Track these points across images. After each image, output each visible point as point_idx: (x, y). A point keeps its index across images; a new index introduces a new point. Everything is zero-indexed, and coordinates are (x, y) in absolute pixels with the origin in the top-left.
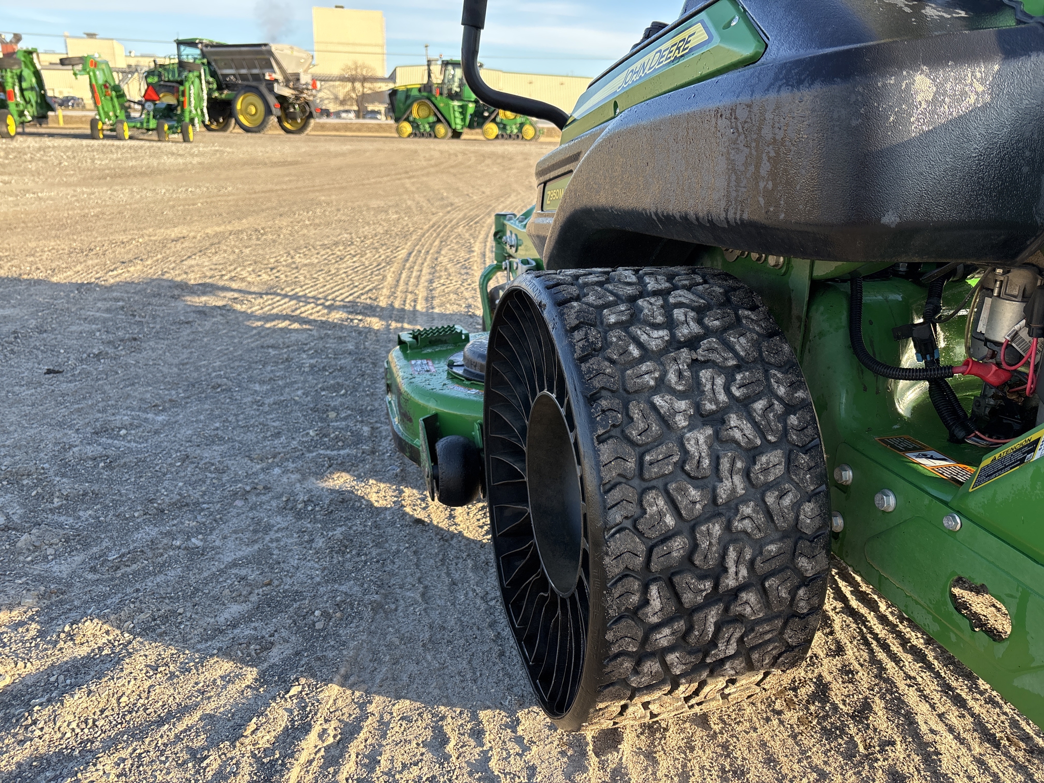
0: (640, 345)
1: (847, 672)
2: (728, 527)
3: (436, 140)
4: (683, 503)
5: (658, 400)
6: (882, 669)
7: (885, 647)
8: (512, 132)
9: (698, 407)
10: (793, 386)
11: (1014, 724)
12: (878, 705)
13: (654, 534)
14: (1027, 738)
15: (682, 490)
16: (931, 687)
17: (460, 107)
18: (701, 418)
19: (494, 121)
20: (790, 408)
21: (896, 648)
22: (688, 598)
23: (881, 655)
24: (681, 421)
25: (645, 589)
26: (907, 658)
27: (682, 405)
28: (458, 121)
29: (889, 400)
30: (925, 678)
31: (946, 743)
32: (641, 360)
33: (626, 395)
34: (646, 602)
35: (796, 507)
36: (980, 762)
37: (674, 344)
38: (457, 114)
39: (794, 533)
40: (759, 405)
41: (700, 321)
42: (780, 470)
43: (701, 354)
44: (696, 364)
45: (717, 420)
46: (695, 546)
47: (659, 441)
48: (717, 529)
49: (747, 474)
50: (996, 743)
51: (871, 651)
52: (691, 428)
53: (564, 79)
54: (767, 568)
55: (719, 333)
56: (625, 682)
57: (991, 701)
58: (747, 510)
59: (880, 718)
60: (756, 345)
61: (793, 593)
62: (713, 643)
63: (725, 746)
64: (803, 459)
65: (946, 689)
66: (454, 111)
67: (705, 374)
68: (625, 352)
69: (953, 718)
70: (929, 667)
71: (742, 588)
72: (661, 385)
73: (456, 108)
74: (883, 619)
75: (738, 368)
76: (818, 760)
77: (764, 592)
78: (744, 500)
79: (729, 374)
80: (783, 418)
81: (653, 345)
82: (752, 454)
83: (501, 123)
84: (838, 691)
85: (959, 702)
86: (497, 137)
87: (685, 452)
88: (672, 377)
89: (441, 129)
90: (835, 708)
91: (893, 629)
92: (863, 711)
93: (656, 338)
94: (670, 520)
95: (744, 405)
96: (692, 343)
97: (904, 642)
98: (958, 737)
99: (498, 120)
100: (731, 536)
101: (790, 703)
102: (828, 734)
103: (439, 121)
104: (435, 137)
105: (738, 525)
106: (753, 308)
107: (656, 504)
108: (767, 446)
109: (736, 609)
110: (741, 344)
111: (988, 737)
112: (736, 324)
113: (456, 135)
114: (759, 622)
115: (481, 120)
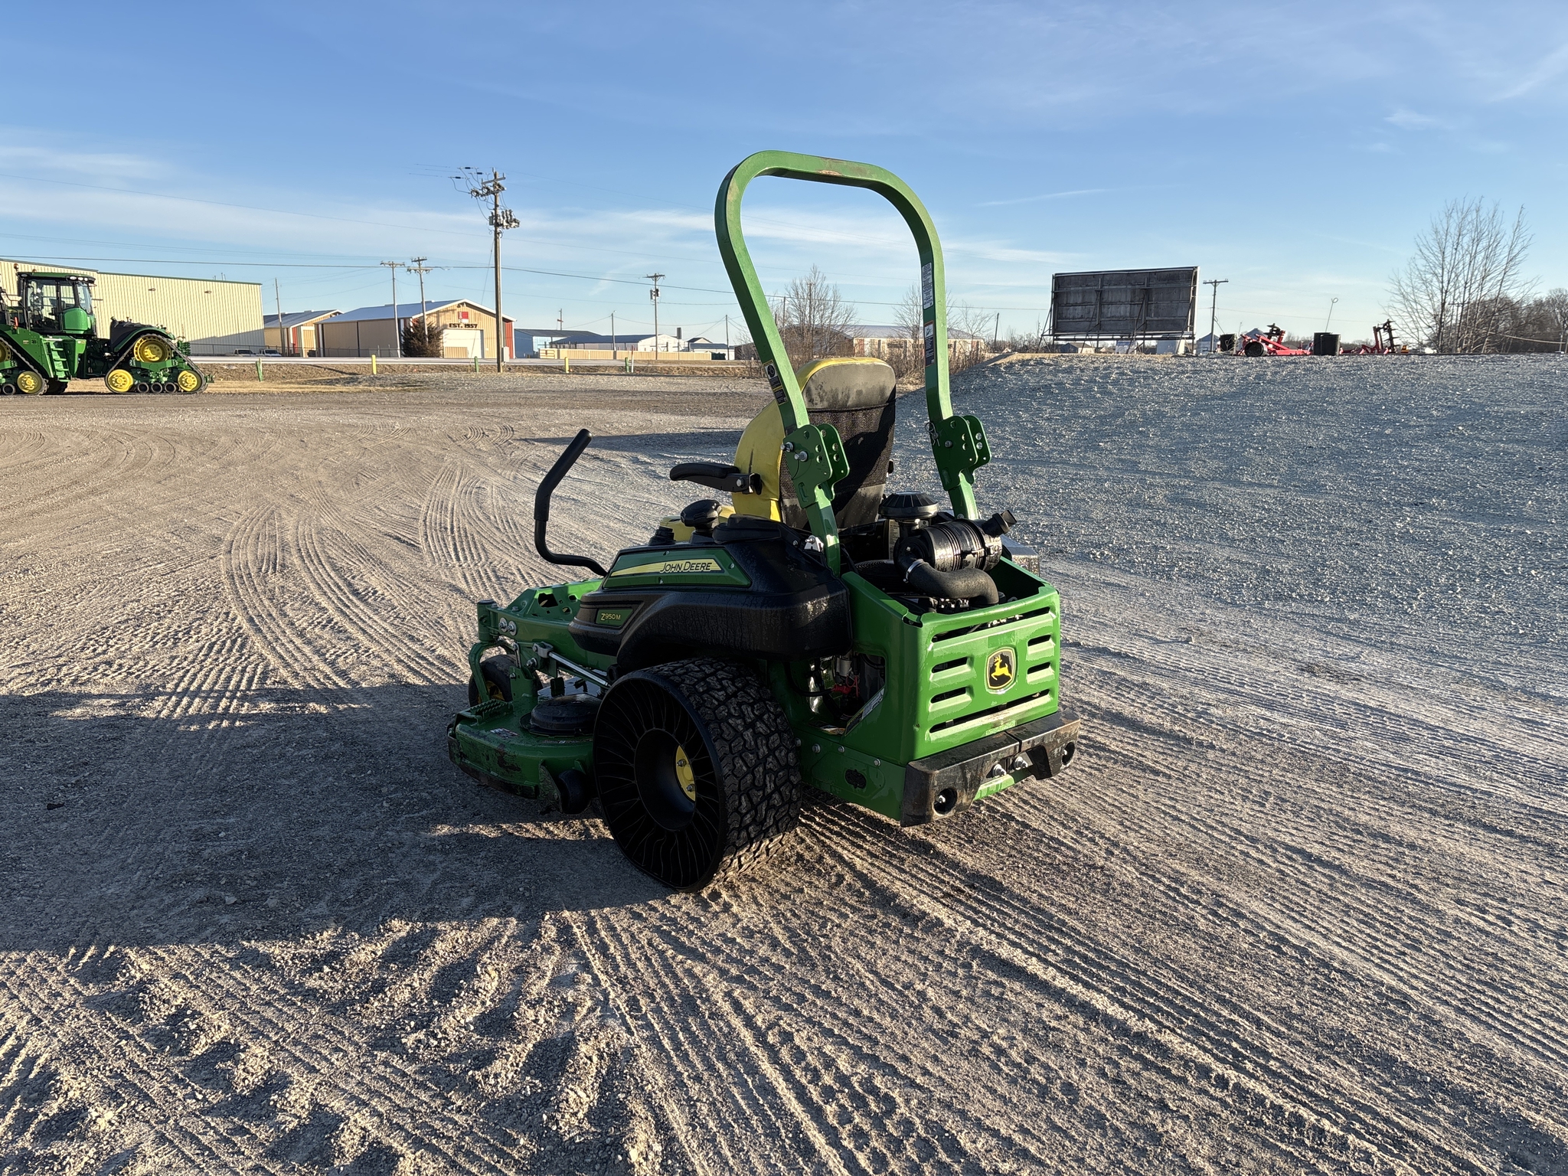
0: (717, 700)
1: (809, 848)
2: (765, 768)
3: (19, 397)
4: (748, 761)
5: (730, 721)
6: (824, 843)
7: (823, 834)
8: (158, 380)
9: (745, 721)
10: (776, 707)
11: (883, 849)
12: (826, 856)
13: (740, 775)
14: (889, 852)
15: (747, 756)
16: (847, 845)
17: (58, 344)
18: (747, 726)
19: (124, 366)
20: (777, 716)
21: (828, 834)
22: (755, 799)
23: (823, 838)
24: (741, 728)
25: (740, 799)
26: (834, 837)
27: (739, 721)
28: (59, 366)
29: (808, 706)
30: (843, 842)
31: (858, 862)
32: (719, 705)
33: (719, 721)
34: (740, 804)
35: (787, 755)
36: (872, 864)
37: (728, 697)
38: (56, 356)
39: (787, 766)
40: (766, 717)
41: (733, 685)
42: (778, 742)
43: (739, 699)
44: (740, 705)
45: (752, 725)
46: (754, 777)
47: (735, 738)
48: (761, 769)
49: (767, 745)
50: (877, 857)
51: (817, 838)
52: (744, 730)
53: (210, 286)
54: (781, 782)
55: (742, 689)
56: (734, 844)
57: (873, 843)
58: (770, 760)
59: (828, 860)
60: (758, 692)
61: (791, 792)
62: (765, 819)
63: (767, 885)
64: (786, 735)
65: (853, 844)
66: (50, 350)
67: (744, 707)
68: (712, 703)
69: (858, 852)
70: (844, 838)
71: (773, 793)
72: (730, 715)
73: (53, 347)
74: (818, 824)
75: (754, 703)
76: (807, 879)
77: (780, 794)
78: (768, 756)
79: (752, 705)
80: (775, 720)
81: (722, 698)
82: (767, 737)
83: (138, 368)
84: (807, 855)
85: (860, 847)
86: (133, 390)
87: (745, 741)
88: (733, 711)
89: (29, 381)
90: (808, 861)
91: (824, 827)
92: (820, 859)
93: (721, 695)
94: (744, 768)
95: (760, 718)
96: (735, 695)
97: (831, 831)
98: (862, 859)
99: (132, 363)
100: (766, 771)
101: (788, 865)
102: (808, 871)
103: (22, 367)
104: (19, 392)
105: (768, 766)
106: (751, 675)
107: (739, 763)
108: (773, 733)
109: (772, 802)
110: (752, 692)
111: (873, 855)
112: (747, 684)
113: (56, 388)
114: (780, 807)
115: (101, 364)
